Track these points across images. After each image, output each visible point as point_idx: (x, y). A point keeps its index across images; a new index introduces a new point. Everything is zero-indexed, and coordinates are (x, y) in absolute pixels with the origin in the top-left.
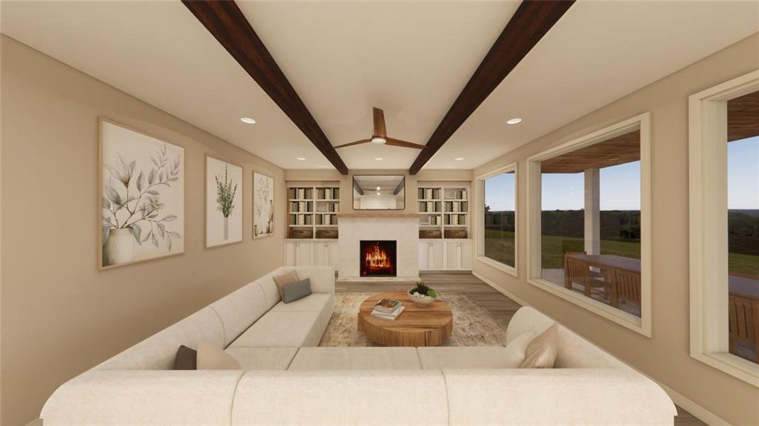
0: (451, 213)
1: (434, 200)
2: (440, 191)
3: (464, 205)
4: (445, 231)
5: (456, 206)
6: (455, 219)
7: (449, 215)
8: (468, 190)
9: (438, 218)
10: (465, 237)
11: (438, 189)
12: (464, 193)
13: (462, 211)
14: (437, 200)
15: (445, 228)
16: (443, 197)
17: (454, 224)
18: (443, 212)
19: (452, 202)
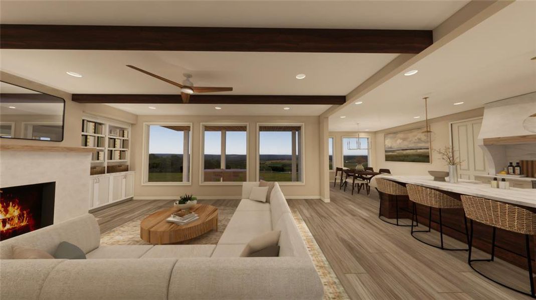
0: (113, 149)
1: (97, 135)
2: (103, 126)
3: (125, 142)
4: (108, 167)
5: (118, 143)
6: (117, 155)
7: (112, 151)
8: (130, 130)
9: (101, 154)
10: (126, 170)
11: (101, 124)
12: (126, 133)
13: (123, 148)
14: (100, 135)
15: (108, 163)
16: (105, 133)
17: (116, 159)
18: (106, 148)
19: (115, 139)
